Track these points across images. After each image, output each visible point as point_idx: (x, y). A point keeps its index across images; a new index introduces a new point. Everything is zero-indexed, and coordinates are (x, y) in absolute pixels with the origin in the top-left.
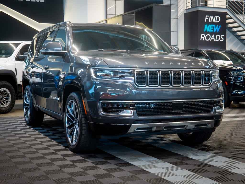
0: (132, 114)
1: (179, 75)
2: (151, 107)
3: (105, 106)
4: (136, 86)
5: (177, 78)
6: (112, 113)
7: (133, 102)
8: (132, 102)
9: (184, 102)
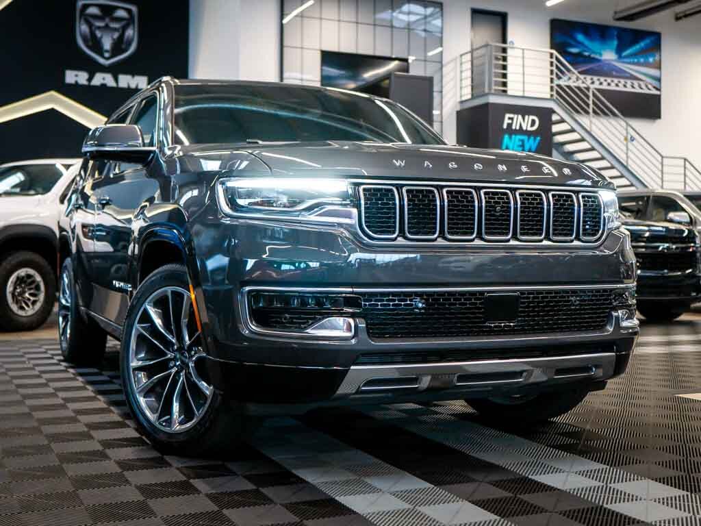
0: (351, 331)
1: (503, 203)
2: (414, 309)
3: (261, 305)
4: (366, 239)
5: (498, 214)
6: (283, 327)
7: (355, 290)
8: (350, 290)
9: (522, 292)
